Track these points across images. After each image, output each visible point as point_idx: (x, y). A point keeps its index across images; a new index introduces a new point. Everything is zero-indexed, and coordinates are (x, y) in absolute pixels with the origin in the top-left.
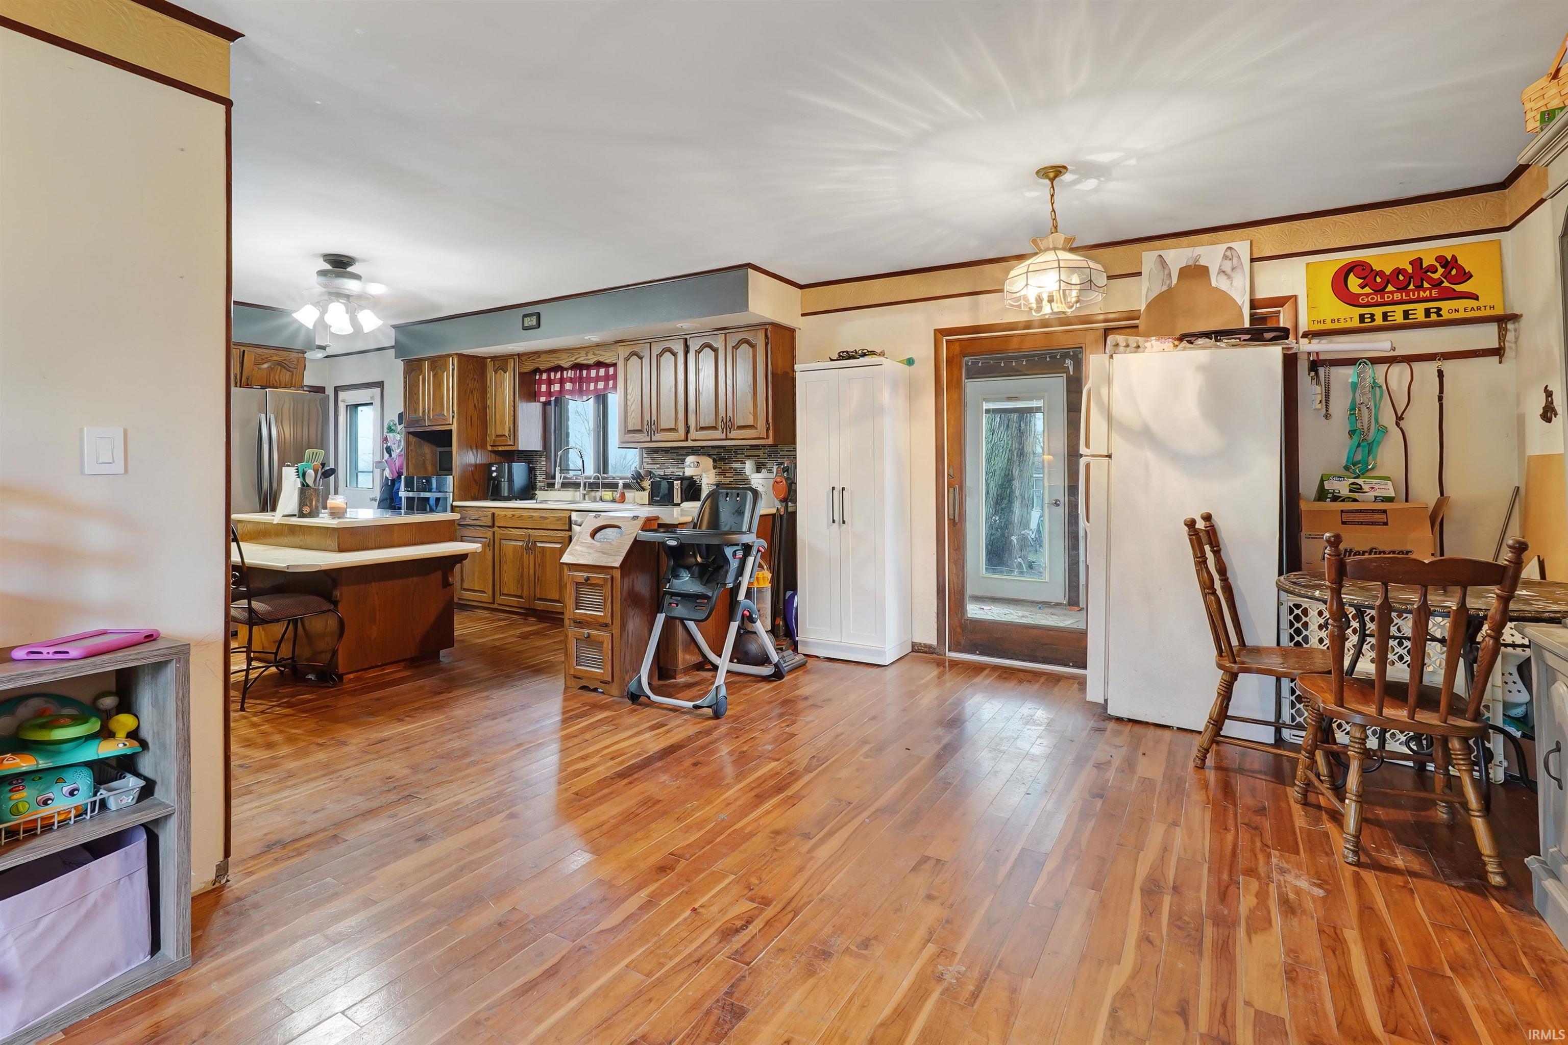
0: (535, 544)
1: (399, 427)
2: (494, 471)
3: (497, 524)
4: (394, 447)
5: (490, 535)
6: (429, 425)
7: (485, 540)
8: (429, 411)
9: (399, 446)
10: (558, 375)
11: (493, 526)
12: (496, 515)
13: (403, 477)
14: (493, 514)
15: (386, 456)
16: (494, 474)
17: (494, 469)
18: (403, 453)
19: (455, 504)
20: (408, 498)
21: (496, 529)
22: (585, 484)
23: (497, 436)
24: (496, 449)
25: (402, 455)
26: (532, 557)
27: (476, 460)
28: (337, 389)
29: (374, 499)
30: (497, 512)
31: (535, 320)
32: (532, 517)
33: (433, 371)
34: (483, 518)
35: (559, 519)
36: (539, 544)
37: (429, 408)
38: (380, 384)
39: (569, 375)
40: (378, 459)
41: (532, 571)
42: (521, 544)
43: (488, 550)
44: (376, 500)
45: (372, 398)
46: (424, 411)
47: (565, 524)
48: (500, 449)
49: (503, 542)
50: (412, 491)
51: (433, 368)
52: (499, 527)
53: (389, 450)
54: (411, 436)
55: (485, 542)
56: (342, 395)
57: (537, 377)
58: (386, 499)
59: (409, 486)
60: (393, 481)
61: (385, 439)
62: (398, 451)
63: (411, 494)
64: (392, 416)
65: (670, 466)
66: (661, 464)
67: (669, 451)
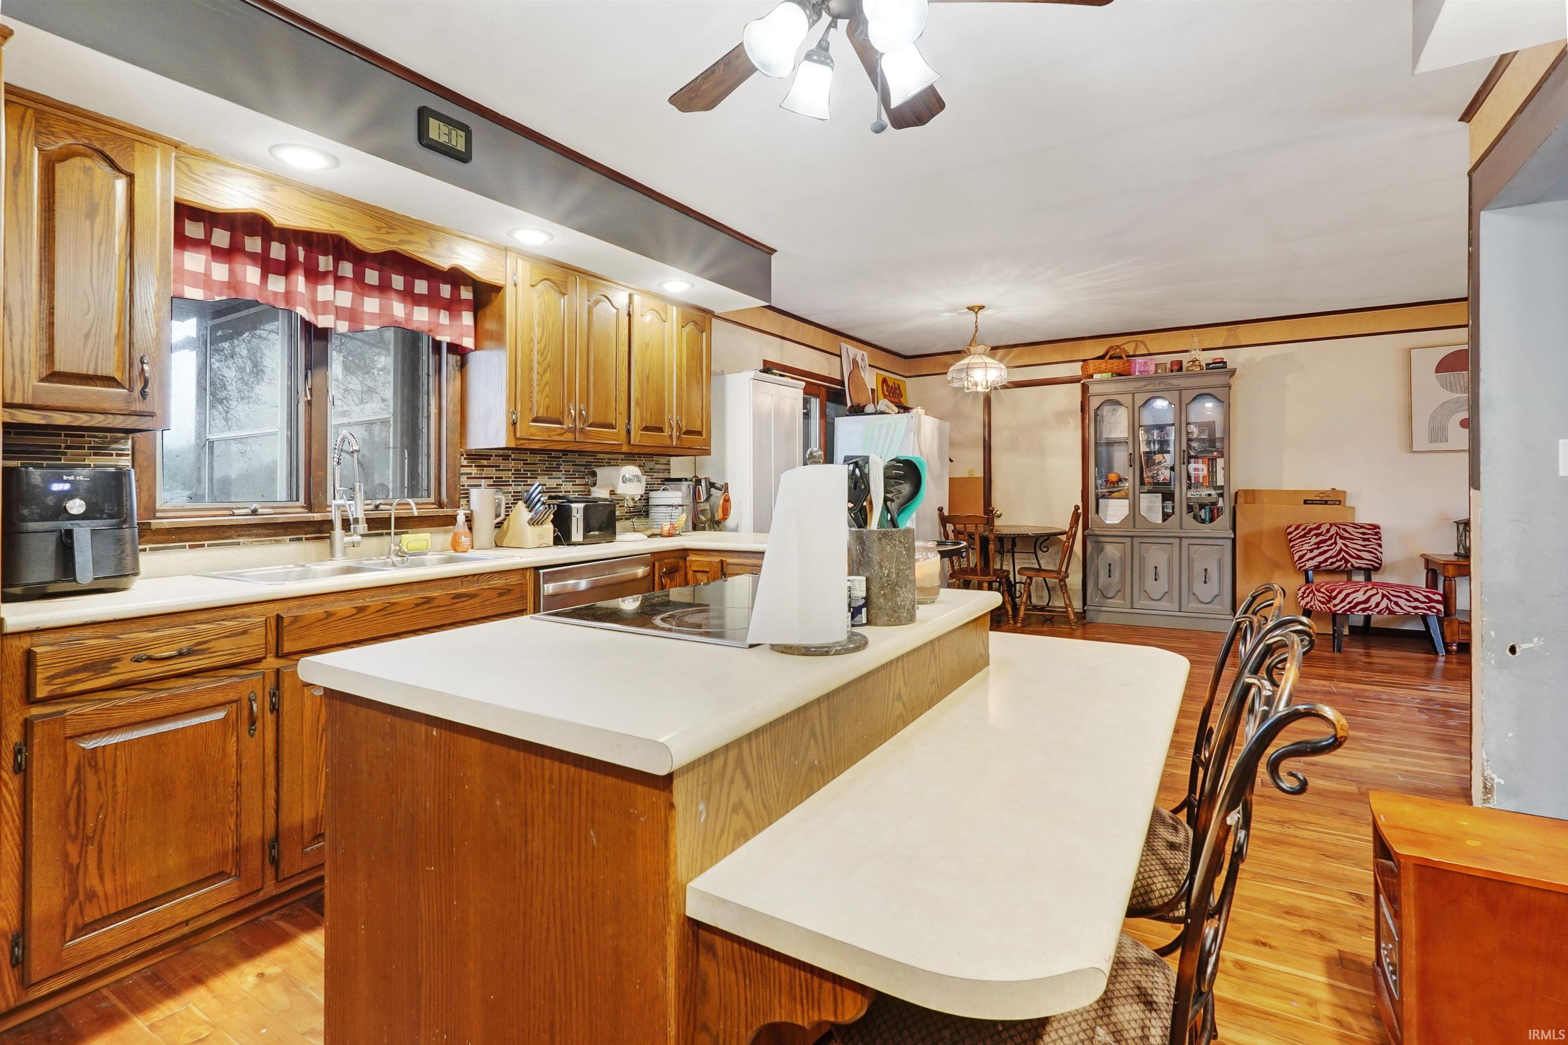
11: (267, 656)
12: (285, 622)
23: (57, 377)
31: (460, 140)
34: (221, 644)
35: (505, 591)
52: (288, 655)
65: (513, 481)
66: (496, 478)
67: (511, 456)
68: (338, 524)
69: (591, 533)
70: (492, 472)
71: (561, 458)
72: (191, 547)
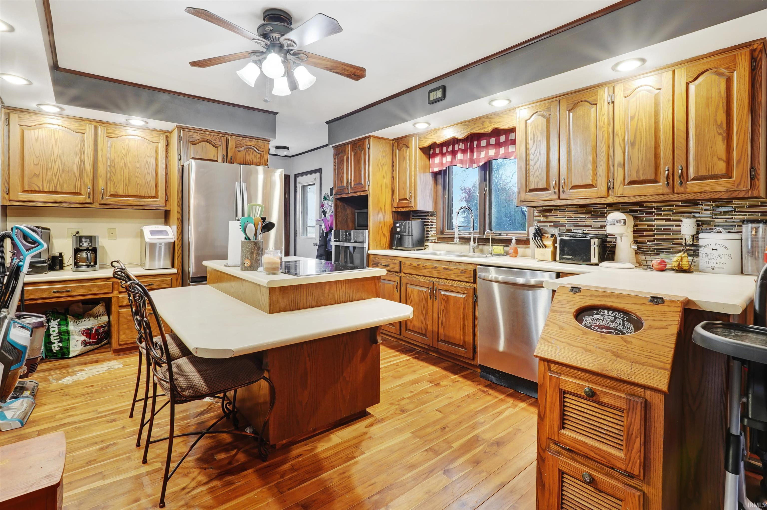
0: (439, 292)
1: (331, 198)
2: (398, 227)
3: (403, 271)
4: (327, 210)
5: (397, 279)
6: (350, 193)
7: (393, 283)
8: (351, 181)
9: (330, 209)
10: (450, 149)
11: (400, 272)
12: (403, 264)
13: (333, 231)
14: (400, 262)
15: (323, 216)
16: (398, 230)
17: (398, 225)
18: (333, 214)
19: (370, 252)
20: (336, 246)
21: (402, 274)
22: (475, 239)
23: (400, 200)
24: (399, 210)
25: (332, 216)
26: (436, 303)
27: (384, 218)
28: (296, 176)
29: (315, 245)
30: (403, 260)
31: (441, 93)
32: (436, 267)
33: (354, 151)
34: (392, 265)
35: (463, 272)
36: (443, 293)
37: (351, 179)
38: (319, 171)
39: (460, 147)
40: (318, 219)
41: (436, 315)
42: (425, 289)
43: (396, 291)
44: (317, 245)
45: (315, 179)
46: (347, 182)
47: (469, 277)
48: (402, 210)
49: (409, 286)
50: (339, 241)
51: (353, 149)
52: (405, 273)
53: (324, 213)
54: (338, 201)
55: (393, 285)
56: (298, 179)
57: (431, 152)
58: (323, 245)
59: (337, 237)
60: (327, 233)
61: (322, 206)
62: (330, 213)
63: (338, 244)
64: (326, 190)
65: (566, 224)
66: (555, 222)
67: (565, 209)
68: (472, 239)
69: (565, 256)
70: (553, 219)
71: (606, 208)
72: (447, 243)
